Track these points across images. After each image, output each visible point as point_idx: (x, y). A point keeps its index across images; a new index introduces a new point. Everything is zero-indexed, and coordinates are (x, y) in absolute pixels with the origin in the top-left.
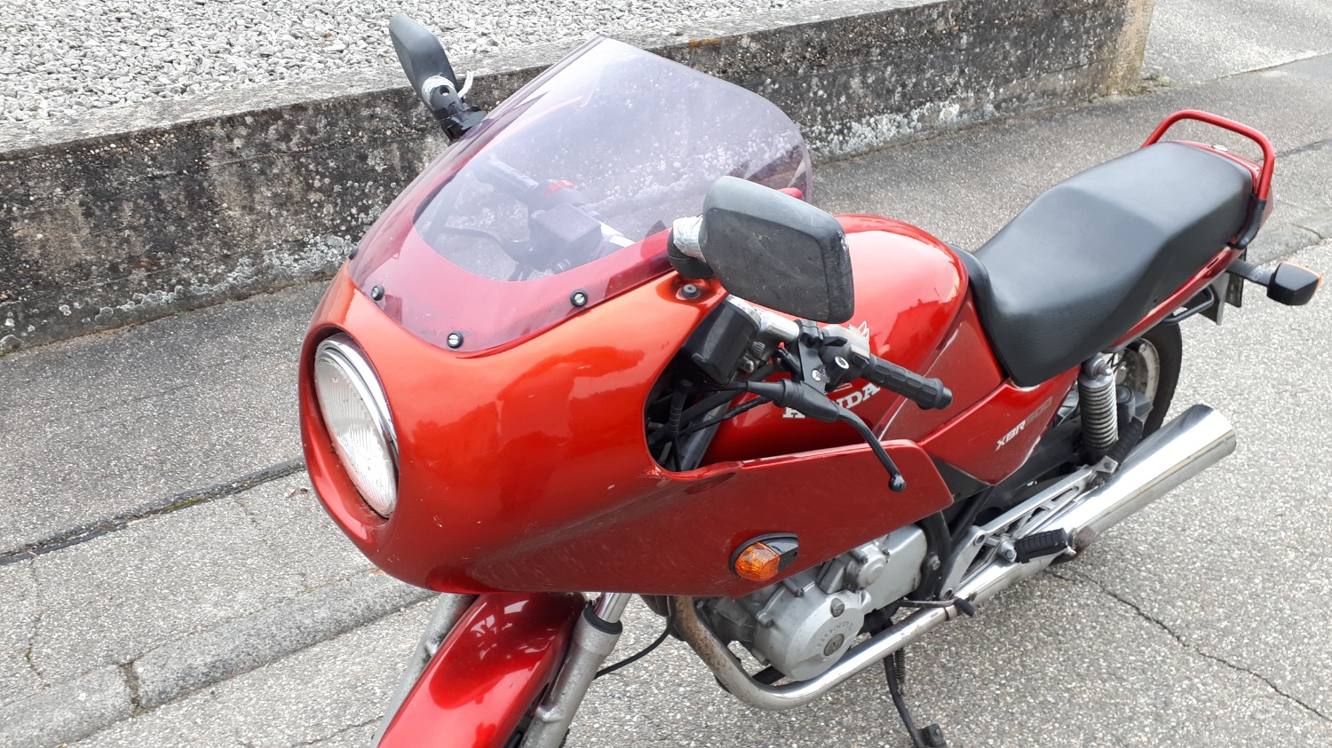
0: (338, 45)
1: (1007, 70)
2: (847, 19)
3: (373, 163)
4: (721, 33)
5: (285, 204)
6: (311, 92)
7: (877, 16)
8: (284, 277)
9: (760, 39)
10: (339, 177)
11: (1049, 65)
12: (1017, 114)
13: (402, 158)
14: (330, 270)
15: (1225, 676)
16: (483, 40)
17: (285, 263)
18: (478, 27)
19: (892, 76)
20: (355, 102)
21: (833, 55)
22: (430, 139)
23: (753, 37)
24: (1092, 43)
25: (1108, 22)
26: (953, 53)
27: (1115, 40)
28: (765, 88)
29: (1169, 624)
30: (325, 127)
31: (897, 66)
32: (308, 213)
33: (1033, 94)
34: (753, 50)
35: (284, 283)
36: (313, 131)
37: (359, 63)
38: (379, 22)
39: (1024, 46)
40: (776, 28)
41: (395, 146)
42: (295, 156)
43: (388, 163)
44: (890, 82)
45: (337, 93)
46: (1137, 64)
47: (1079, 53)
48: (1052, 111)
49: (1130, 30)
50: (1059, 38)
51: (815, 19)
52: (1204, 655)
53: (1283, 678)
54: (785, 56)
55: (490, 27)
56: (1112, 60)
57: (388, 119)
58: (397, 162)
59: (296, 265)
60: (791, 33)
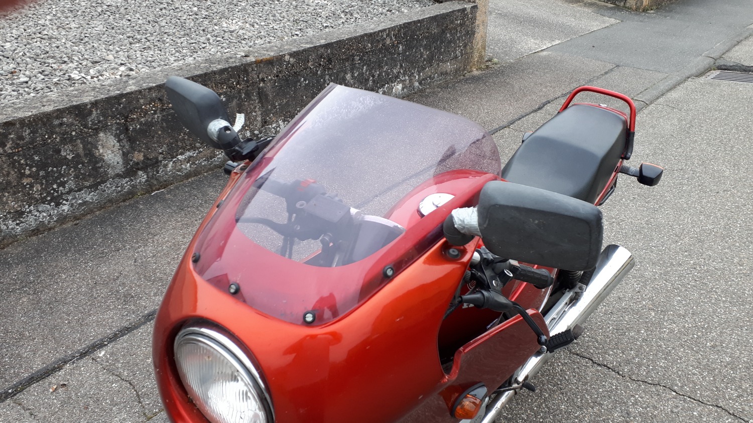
0: (23, 79)
1: (423, 63)
2: (340, 41)
3: (65, 154)
4: (272, 54)
5: (6, 188)
6: (15, 113)
7: (356, 38)
8: (10, 236)
9: (295, 56)
10: (42, 166)
11: (442, 58)
12: (430, 86)
13: (84, 148)
14: (42, 227)
15: (649, 391)
16: (122, 68)
17: (10, 227)
18: (116, 60)
19: (366, 71)
20: (49, 116)
21: (335, 62)
22: (101, 135)
23: (292, 55)
24: (461, 44)
25: (467, 33)
26: (396, 56)
27: (472, 42)
28: (301, 83)
29: (610, 366)
30: (29, 134)
31: (368, 66)
32: (23, 192)
33: (437, 74)
34: (292, 63)
35: (10, 240)
36: (21, 138)
37: (42, 89)
38: (47, 61)
39: (430, 49)
40: (303, 49)
41: (79, 141)
42: (10, 156)
43: (75, 153)
44: (366, 75)
45: (35, 112)
46: (483, 53)
47: (456, 51)
48: (447, 83)
49: (478, 36)
50: (446, 43)
51: (323, 42)
52: (634, 380)
53: (677, 385)
54: (309, 64)
55: (124, 59)
56: (472, 53)
57: (73, 125)
58: (81, 151)
59: (18, 227)
60: (311, 51)
